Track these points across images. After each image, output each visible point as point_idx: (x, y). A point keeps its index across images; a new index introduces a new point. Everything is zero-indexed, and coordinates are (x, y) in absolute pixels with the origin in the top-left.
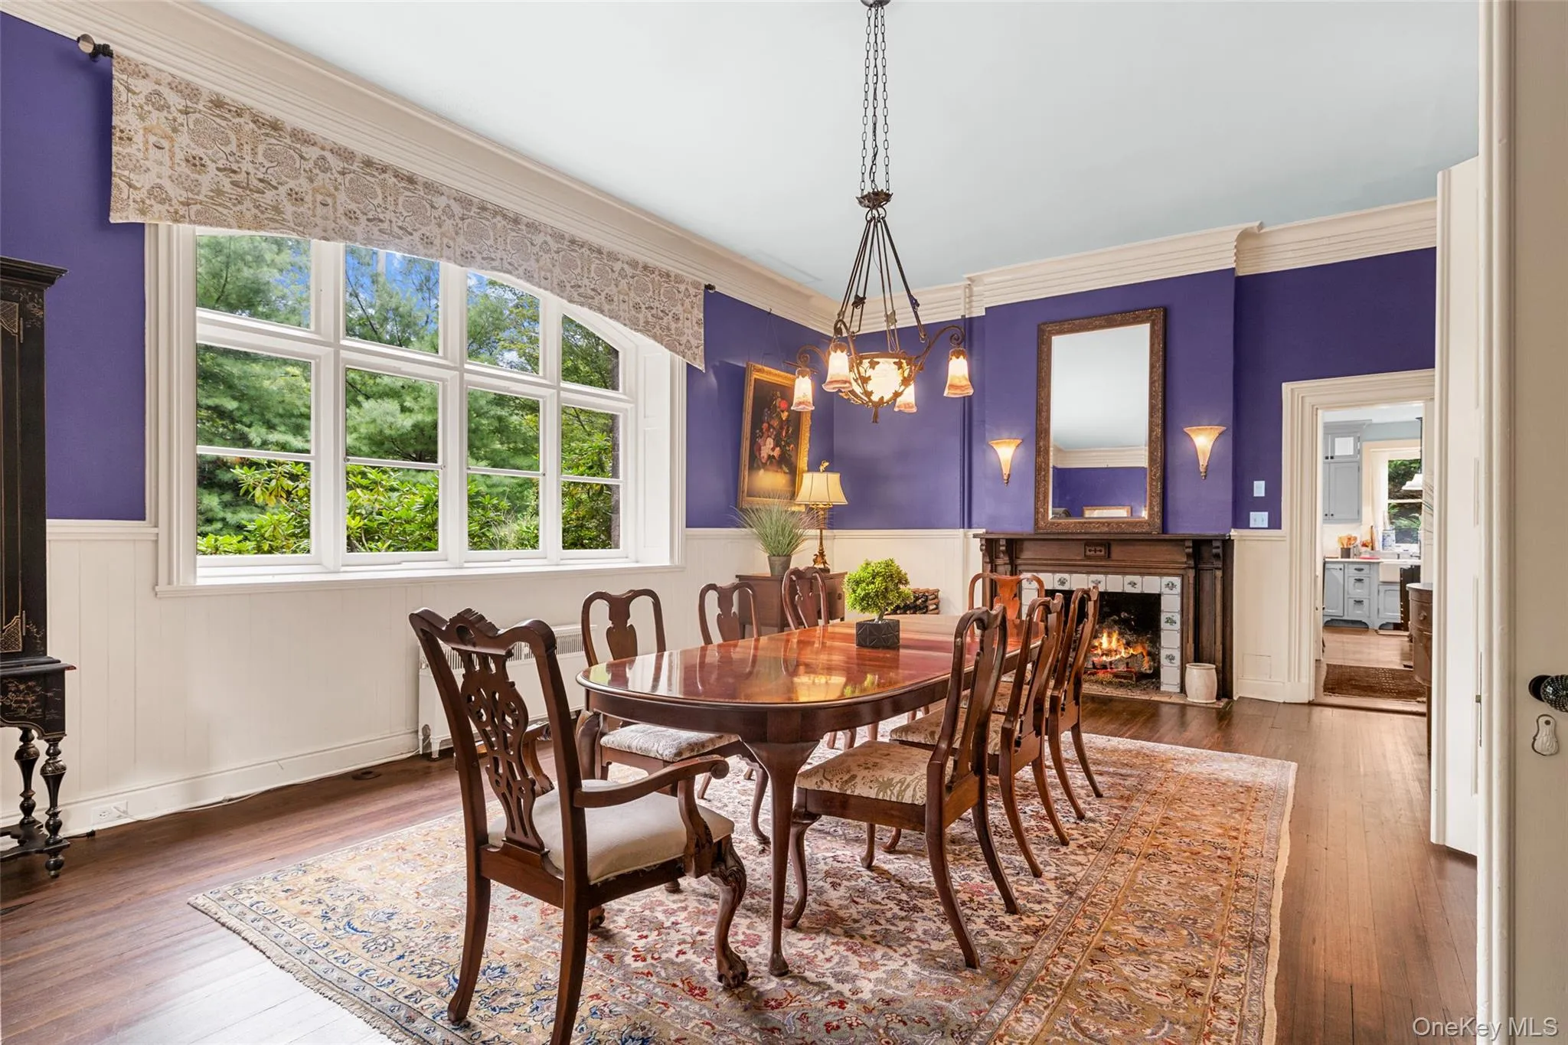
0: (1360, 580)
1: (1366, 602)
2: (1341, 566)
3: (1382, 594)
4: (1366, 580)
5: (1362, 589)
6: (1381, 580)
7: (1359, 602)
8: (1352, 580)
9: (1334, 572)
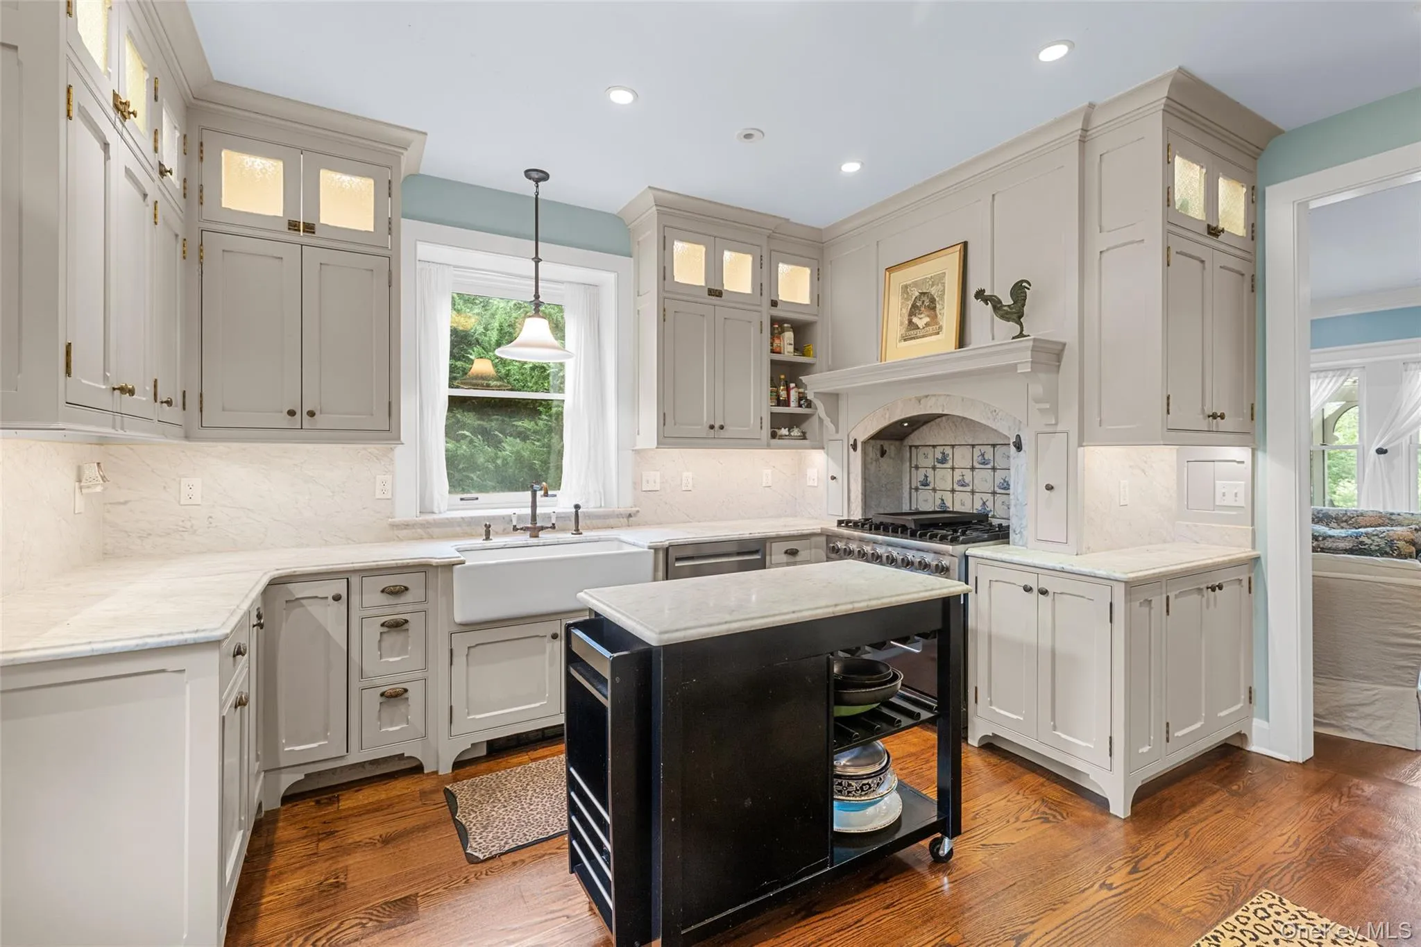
0: (397, 626)
1: (415, 694)
2: (339, 587)
3: (460, 660)
4: (415, 622)
5: (403, 650)
6: (459, 618)
7: (395, 697)
8: (373, 630)
9: (314, 609)
